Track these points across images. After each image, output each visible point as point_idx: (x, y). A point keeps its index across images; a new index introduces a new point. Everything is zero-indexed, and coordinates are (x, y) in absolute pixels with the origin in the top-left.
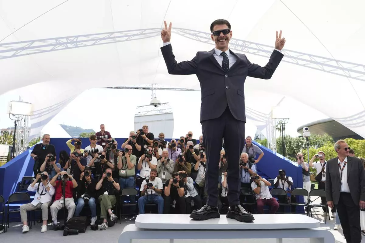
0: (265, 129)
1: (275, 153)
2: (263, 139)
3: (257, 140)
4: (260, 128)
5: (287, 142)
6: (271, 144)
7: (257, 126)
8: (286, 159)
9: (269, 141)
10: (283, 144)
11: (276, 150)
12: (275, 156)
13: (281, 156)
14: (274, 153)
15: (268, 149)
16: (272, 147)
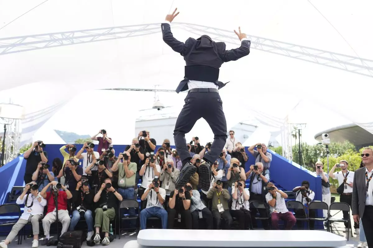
0: (280, 135)
1: (291, 162)
3: (271, 147)
4: (274, 134)
5: (304, 150)
6: (287, 151)
7: (271, 133)
8: (304, 169)
9: (284, 149)
10: (300, 152)
13: (298, 166)
15: (283, 157)
16: (287, 155)
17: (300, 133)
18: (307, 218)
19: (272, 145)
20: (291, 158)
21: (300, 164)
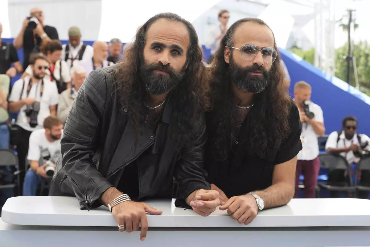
0: (312, 22)
1: (331, 78)
2: (306, 49)
3: (295, 50)
4: (300, 21)
5: (360, 56)
6: (324, 57)
7: (294, 16)
8: (355, 91)
9: (318, 51)
10: (349, 59)
11: (333, 73)
12: (329, 84)
13: (343, 85)
14: (328, 78)
15: (315, 68)
16: (324, 64)
17: (353, 18)
18: (354, 185)
19: (299, 45)
20: (331, 68)
21: (348, 82)
